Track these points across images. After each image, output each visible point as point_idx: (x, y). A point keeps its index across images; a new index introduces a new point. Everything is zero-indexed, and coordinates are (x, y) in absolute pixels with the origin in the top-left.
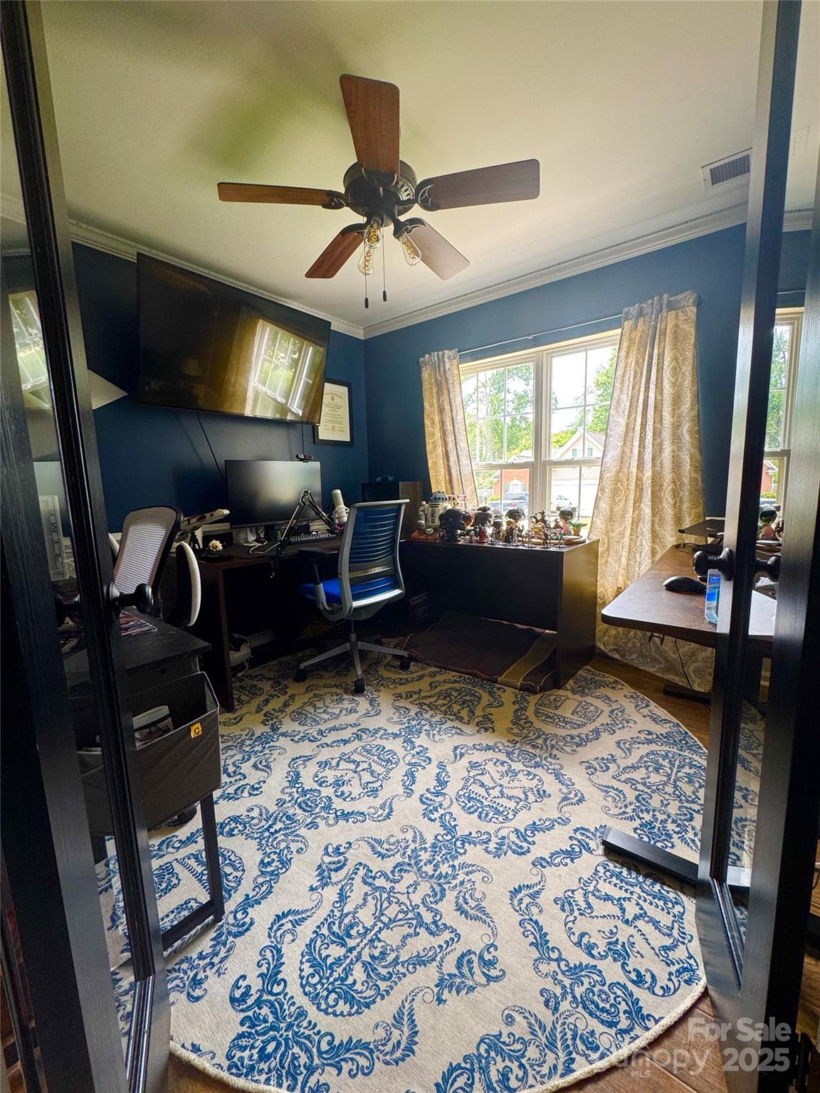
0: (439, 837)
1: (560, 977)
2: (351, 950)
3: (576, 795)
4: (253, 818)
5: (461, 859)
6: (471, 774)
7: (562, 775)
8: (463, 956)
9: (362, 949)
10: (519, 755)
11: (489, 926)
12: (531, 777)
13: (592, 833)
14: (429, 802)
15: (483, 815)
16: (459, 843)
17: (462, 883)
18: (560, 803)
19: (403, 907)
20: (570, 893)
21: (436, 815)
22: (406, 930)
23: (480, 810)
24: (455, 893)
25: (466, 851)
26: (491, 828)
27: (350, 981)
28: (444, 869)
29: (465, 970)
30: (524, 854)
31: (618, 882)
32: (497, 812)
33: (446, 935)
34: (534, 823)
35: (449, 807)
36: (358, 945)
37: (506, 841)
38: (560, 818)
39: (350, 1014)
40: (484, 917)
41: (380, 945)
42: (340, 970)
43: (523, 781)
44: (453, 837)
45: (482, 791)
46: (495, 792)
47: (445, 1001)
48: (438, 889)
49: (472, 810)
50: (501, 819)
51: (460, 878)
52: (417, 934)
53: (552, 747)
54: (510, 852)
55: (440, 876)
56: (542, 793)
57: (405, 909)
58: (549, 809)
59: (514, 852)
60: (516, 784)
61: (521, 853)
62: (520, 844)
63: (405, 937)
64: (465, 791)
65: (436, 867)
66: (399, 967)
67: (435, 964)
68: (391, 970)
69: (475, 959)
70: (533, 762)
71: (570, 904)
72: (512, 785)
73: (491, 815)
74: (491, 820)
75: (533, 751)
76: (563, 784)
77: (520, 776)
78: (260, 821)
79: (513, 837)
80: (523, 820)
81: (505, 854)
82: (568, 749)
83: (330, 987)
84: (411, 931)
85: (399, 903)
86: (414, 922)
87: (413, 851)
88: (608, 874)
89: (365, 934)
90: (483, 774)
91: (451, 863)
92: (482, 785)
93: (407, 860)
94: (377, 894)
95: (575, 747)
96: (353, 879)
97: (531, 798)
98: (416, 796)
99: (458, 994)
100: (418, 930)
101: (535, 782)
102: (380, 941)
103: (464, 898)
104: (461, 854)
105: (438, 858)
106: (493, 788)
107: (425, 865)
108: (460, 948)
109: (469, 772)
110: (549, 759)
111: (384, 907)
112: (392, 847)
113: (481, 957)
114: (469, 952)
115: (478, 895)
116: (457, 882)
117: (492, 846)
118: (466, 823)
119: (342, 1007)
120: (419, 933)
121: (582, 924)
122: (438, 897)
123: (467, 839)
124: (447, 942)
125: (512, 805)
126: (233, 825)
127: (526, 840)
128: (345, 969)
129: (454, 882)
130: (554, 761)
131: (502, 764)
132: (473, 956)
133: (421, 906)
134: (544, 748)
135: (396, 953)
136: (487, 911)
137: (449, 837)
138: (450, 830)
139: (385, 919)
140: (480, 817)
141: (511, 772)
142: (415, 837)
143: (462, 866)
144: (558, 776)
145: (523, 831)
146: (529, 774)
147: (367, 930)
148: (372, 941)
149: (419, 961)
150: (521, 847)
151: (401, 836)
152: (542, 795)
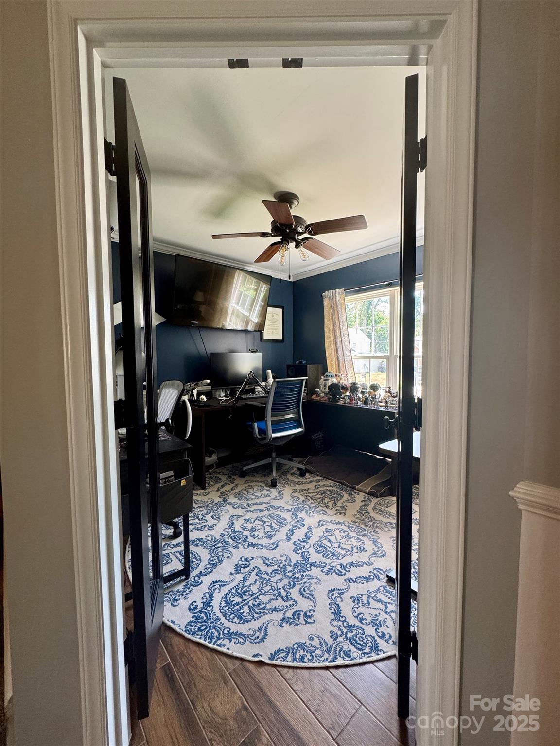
0: (299, 562)
1: (342, 628)
2: (244, 600)
3: (381, 553)
4: (208, 540)
5: (308, 573)
6: (325, 535)
7: (377, 542)
8: (297, 611)
9: (250, 601)
10: (356, 529)
11: (313, 602)
12: (358, 541)
13: (384, 572)
14: (298, 545)
15: (325, 555)
16: (308, 566)
17: (305, 583)
18: (370, 555)
19: (273, 587)
20: (360, 596)
21: (300, 551)
22: (272, 597)
23: (325, 552)
24: (300, 586)
25: (311, 569)
26: (328, 561)
27: (242, 611)
28: (298, 575)
29: (296, 617)
30: (342, 575)
31: (389, 595)
32: (334, 554)
33: (291, 602)
34: (353, 562)
35: (308, 549)
36: (248, 599)
37: (334, 568)
38: (368, 562)
39: (239, 623)
40: (311, 598)
41: (258, 601)
42: (238, 607)
43: (354, 542)
44: (306, 562)
45: (329, 544)
46: (336, 545)
47: (283, 627)
48: (292, 583)
49: (320, 552)
50: (334, 558)
51: (304, 581)
52: (277, 599)
53: (377, 527)
54: (334, 573)
55: (295, 578)
56: (362, 549)
57: (274, 589)
58: (364, 557)
59: (337, 574)
60: (349, 542)
61: (340, 574)
62: (341, 571)
63: (271, 600)
64: (319, 542)
65: (294, 574)
66: (265, 611)
67: (282, 612)
68: (261, 611)
69: (302, 614)
70: (363, 533)
71: (358, 600)
72: (346, 543)
73: (329, 556)
74: (329, 558)
75: (365, 528)
76: (376, 546)
77: (353, 539)
78: (211, 542)
79: (339, 567)
80: (346, 561)
81: (332, 574)
82: (386, 529)
83: (232, 612)
84: (275, 598)
85: (271, 586)
86: (277, 595)
87: (283, 565)
88: (385, 591)
89: (252, 595)
90: (331, 535)
91: (302, 573)
92: (330, 541)
93: (280, 569)
94: (262, 581)
95: (390, 529)
96: (251, 573)
97: (355, 550)
98: (292, 542)
99: (290, 625)
100: (278, 598)
101: (360, 543)
102: (258, 599)
103: (304, 589)
104: (308, 570)
105: (296, 571)
106: (335, 543)
107: (288, 572)
108: (296, 608)
109: (324, 533)
110: (373, 533)
111: (264, 586)
112: (274, 562)
113: (305, 614)
114: (300, 611)
115: (312, 589)
116: (303, 582)
117: (325, 569)
118: (315, 557)
119: (236, 620)
120: (278, 599)
121: (361, 609)
122: (291, 586)
123: (313, 565)
124: (290, 605)
125: (343, 552)
126: (198, 542)
127: (345, 569)
128: (240, 607)
129: (301, 582)
130: (374, 534)
131: (344, 532)
132: (301, 612)
133: (282, 589)
134: (372, 527)
135: (265, 605)
136: (314, 596)
137: (304, 562)
138: (306, 559)
139: (263, 591)
140: (323, 556)
141: (348, 537)
142: (287, 559)
143: (307, 576)
144: (375, 542)
145: (345, 565)
146: (358, 538)
147: (254, 594)
148: (255, 598)
149: (275, 610)
150: (341, 572)
151: (280, 558)
152: (362, 550)
